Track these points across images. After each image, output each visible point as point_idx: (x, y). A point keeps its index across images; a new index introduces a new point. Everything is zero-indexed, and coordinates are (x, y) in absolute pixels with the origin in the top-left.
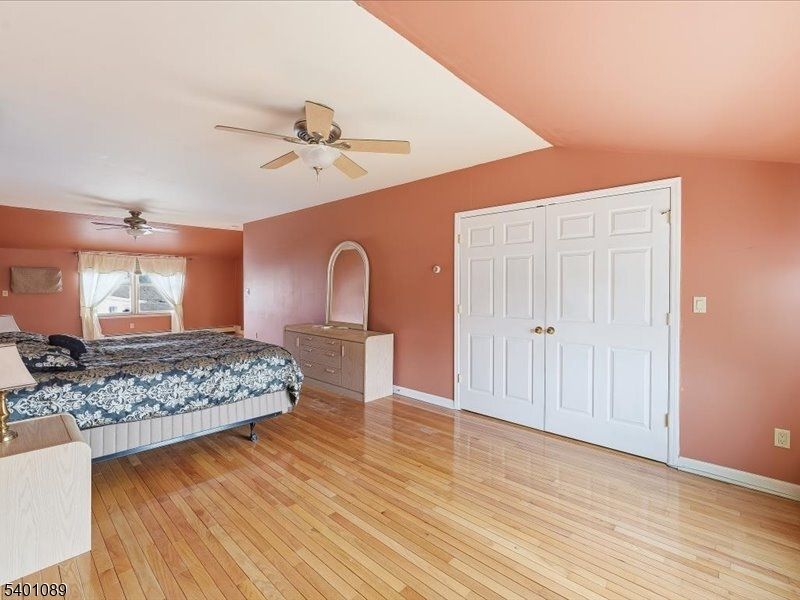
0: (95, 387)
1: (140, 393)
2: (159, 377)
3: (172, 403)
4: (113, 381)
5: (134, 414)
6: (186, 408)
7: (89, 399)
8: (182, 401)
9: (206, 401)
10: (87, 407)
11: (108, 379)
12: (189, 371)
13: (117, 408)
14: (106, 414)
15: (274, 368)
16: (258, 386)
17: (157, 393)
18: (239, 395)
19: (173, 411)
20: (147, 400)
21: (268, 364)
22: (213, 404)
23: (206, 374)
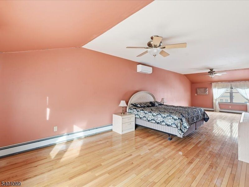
0: (139, 111)
2: (147, 112)
3: (149, 119)
4: (141, 111)
5: (143, 119)
6: (151, 121)
9: (154, 122)
10: (137, 114)
12: (153, 113)
13: (141, 116)
14: (139, 117)
15: (175, 120)
16: (168, 123)
17: (147, 116)
18: (163, 123)
19: (149, 121)
20: (145, 116)
21: (173, 118)
22: (156, 123)
23: (156, 115)
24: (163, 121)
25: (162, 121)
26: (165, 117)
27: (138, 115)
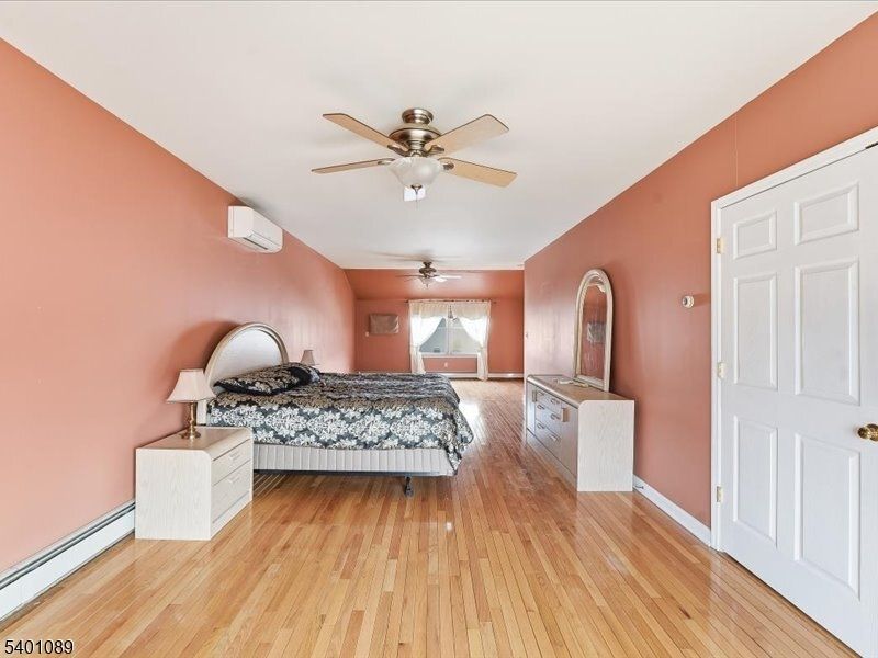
0: (271, 411)
1: (302, 423)
2: (317, 411)
3: (325, 437)
4: (284, 409)
5: (296, 440)
6: (337, 445)
7: (267, 420)
8: (334, 438)
9: (354, 442)
10: (265, 427)
11: (280, 406)
12: (342, 410)
13: (284, 432)
14: (276, 436)
15: (433, 421)
16: (410, 438)
17: (314, 425)
18: (389, 443)
19: (326, 445)
20: (306, 430)
21: (424, 416)
22: (361, 447)
23: (358, 415)
24: (389, 435)
25: (384, 433)
26: (394, 417)
27: (268, 429)
